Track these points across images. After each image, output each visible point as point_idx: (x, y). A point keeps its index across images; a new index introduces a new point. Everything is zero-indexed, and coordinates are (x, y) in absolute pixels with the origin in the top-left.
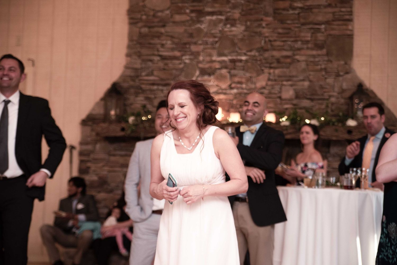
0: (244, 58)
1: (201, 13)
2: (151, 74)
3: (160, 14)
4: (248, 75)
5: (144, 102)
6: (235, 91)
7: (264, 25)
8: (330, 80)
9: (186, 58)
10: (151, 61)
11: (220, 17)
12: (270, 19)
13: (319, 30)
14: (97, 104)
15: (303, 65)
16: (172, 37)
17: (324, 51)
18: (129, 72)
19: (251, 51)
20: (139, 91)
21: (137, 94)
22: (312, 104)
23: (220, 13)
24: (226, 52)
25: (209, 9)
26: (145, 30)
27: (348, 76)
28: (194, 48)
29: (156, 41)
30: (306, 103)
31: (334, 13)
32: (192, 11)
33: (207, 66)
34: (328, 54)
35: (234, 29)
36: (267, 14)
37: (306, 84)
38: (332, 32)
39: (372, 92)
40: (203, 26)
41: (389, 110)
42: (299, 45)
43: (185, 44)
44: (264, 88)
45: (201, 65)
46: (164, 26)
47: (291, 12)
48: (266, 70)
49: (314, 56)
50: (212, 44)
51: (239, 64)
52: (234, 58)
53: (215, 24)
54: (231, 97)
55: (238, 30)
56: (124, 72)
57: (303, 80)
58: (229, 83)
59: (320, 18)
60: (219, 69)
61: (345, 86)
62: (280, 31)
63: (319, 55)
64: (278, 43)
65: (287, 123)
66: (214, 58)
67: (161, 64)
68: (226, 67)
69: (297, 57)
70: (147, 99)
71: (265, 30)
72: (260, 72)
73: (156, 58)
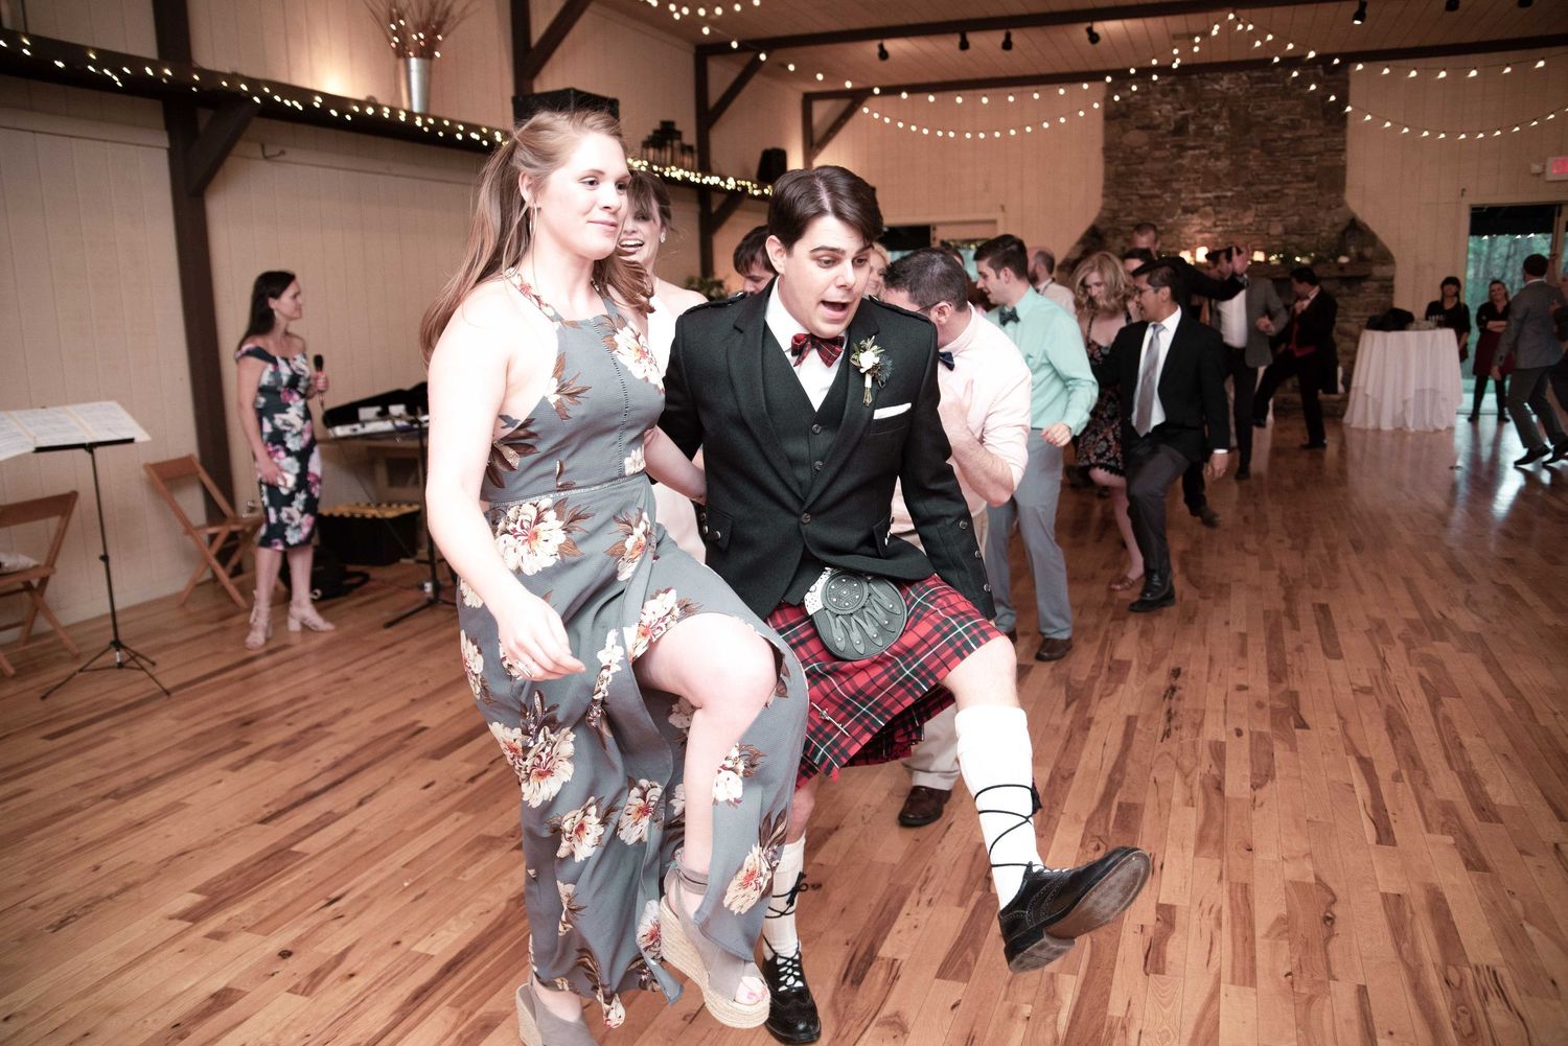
0: (1229, 194)
1: (1182, 148)
2: (1129, 214)
3: (1137, 151)
4: (1234, 212)
5: (1123, 244)
6: (1220, 229)
7: (1251, 157)
8: (1321, 214)
9: (1168, 197)
10: (1130, 200)
11: (1203, 151)
12: (1257, 151)
13: (1309, 162)
14: (1074, 249)
15: (1293, 199)
16: (1151, 175)
17: (1315, 184)
18: (1106, 214)
19: (1237, 185)
20: (1117, 232)
21: (1115, 236)
22: (1303, 239)
23: (1203, 147)
24: (1210, 188)
25: (1192, 144)
26: (1122, 168)
27: (1340, 210)
28: (1175, 185)
29: (1135, 179)
30: (1295, 239)
31: (1325, 143)
32: (1173, 147)
33: (1189, 204)
34: (1319, 187)
35: (1218, 163)
36: (1254, 146)
37: (1296, 219)
38: (1325, 164)
39: (1365, 226)
40: (1185, 162)
41: (1381, 243)
42: (1288, 178)
43: (1166, 181)
44: (1251, 224)
45: (1183, 204)
46: (1142, 163)
47: (1280, 143)
48: (1254, 206)
49: (1305, 190)
50: (1195, 180)
51: (1223, 200)
52: (1219, 194)
53: (1197, 159)
54: (1216, 235)
55: (1223, 165)
56: (1100, 214)
57: (1294, 215)
58: (1213, 219)
59: (1312, 149)
60: (1204, 206)
61: (1336, 219)
62: (1268, 163)
63: (1310, 188)
64: (1266, 177)
65: (1278, 262)
66: (1199, 195)
67: (1140, 204)
68: (1210, 204)
69: (1286, 191)
70: (1127, 240)
71: (1252, 163)
72: (1246, 208)
73: (1134, 198)
